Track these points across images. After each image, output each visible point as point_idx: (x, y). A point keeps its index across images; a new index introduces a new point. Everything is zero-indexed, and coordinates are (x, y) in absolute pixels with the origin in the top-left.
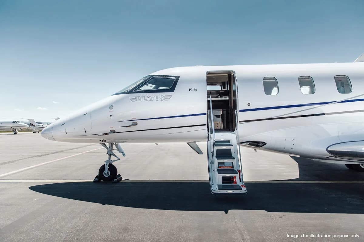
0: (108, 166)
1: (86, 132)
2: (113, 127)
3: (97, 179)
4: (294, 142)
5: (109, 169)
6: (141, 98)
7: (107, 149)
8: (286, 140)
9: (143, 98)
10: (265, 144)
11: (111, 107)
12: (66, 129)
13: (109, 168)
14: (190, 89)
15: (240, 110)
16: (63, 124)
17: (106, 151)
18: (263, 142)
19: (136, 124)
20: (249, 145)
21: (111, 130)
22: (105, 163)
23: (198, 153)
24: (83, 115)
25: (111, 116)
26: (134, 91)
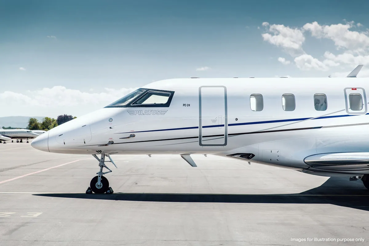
0: (100, 178)
1: (85, 143)
2: (111, 139)
3: (89, 190)
4: (278, 154)
5: (101, 181)
6: (139, 112)
7: (99, 160)
8: (271, 152)
9: (140, 113)
10: (253, 155)
11: (111, 120)
12: (64, 140)
13: (102, 179)
14: (184, 105)
15: (228, 124)
16: (61, 135)
17: (99, 162)
18: (252, 154)
19: (134, 136)
20: (240, 157)
21: (110, 141)
22: (98, 175)
23: (192, 166)
24: (82, 126)
25: (110, 128)
26: (131, 105)
